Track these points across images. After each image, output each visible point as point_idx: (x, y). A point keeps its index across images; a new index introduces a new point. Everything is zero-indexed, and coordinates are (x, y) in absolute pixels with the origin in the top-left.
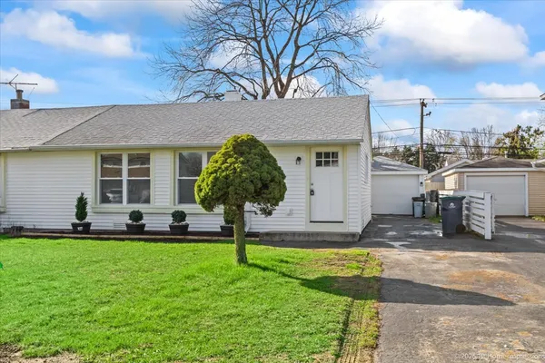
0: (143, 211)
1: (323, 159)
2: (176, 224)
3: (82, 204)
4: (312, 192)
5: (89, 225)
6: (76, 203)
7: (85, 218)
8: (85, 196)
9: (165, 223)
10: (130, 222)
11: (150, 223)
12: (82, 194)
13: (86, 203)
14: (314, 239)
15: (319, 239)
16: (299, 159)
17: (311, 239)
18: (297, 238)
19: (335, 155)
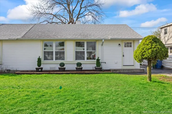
0: (64, 63)
1: (129, 45)
2: (78, 67)
3: (39, 60)
4: (123, 56)
5: (42, 68)
6: (37, 60)
7: (40, 66)
8: (40, 58)
9: (74, 67)
10: (60, 67)
11: (67, 67)
12: (39, 57)
13: (41, 60)
14: (131, 72)
15: (132, 71)
16: (119, 44)
17: (130, 71)
18: (125, 71)
19: (131, 43)
